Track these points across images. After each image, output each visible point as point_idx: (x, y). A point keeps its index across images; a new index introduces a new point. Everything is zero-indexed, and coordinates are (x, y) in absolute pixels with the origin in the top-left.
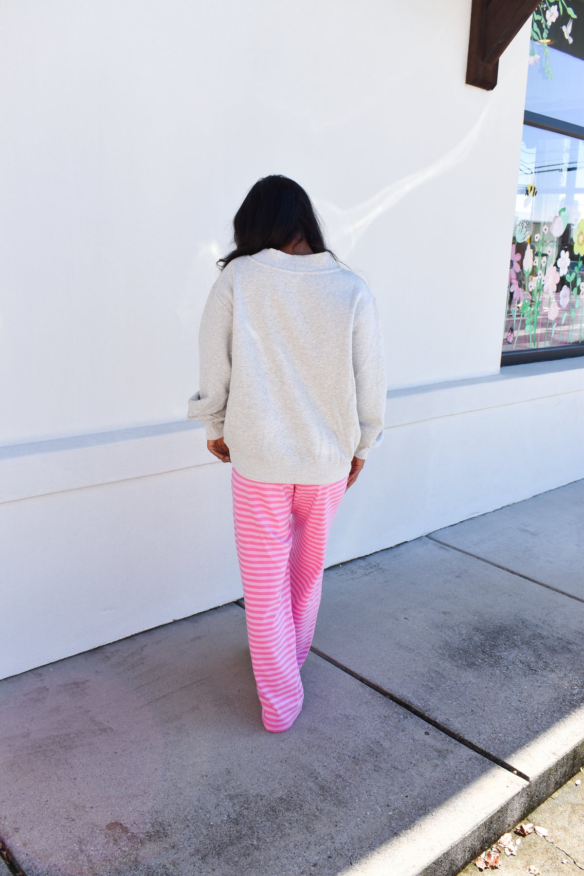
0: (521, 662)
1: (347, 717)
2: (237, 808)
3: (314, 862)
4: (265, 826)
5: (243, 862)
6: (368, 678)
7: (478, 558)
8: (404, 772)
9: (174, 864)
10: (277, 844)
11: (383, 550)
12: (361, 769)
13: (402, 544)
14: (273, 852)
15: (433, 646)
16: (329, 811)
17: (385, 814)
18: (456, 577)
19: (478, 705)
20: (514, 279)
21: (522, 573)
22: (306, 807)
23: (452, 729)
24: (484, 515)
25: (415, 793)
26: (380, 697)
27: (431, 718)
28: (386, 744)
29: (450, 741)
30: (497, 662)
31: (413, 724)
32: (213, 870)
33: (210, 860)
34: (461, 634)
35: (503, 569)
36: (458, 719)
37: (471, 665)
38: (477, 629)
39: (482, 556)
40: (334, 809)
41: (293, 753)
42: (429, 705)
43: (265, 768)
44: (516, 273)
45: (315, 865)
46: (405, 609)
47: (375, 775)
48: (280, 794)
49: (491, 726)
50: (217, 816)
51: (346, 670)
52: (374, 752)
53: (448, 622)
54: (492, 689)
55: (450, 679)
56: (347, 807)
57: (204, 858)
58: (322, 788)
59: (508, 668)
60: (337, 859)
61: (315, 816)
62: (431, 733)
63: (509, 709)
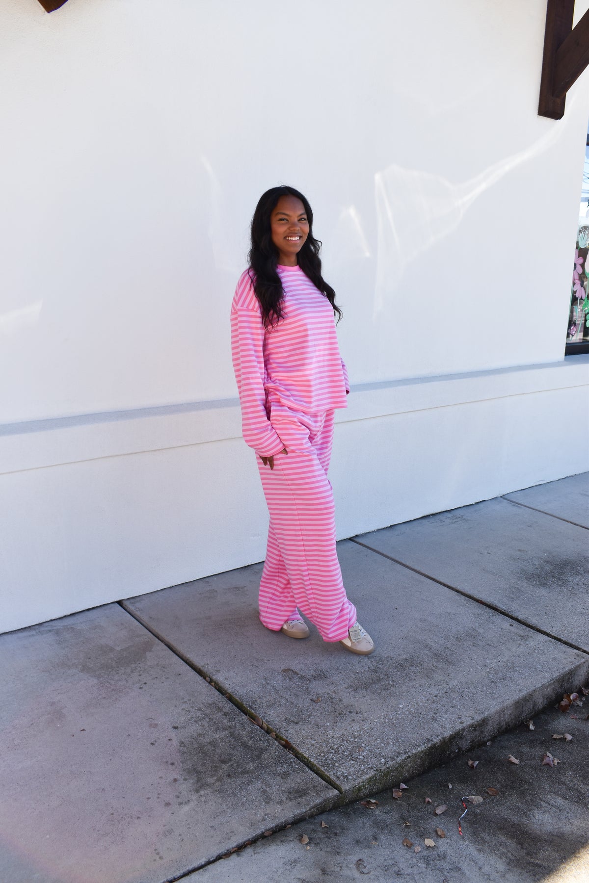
0: (583, 584)
1: (449, 614)
2: (374, 663)
3: (435, 694)
4: (396, 674)
5: (384, 693)
6: (462, 590)
7: (546, 514)
8: (496, 647)
9: (335, 692)
10: (407, 684)
11: (466, 506)
12: (463, 644)
13: (481, 502)
14: (404, 688)
15: (512, 571)
16: (443, 668)
17: (484, 670)
18: (528, 526)
19: (550, 610)
20: (577, 279)
21: (583, 525)
22: (425, 665)
23: (530, 623)
24: (550, 482)
25: (505, 660)
26: (473, 602)
27: (513, 616)
28: (481, 631)
29: (530, 631)
30: (565, 583)
31: (499, 618)
32: (364, 697)
33: (360, 691)
34: (534, 565)
35: (568, 522)
36: (536, 618)
37: (544, 585)
38: (548, 562)
39: (550, 512)
40: (446, 666)
41: (411, 634)
42: (511, 608)
43: (390, 642)
44: (579, 274)
45: (436, 696)
46: (487, 547)
47: (474, 648)
48: (405, 656)
49: (561, 623)
50: (360, 667)
51: (445, 585)
52: (472, 635)
53: (522, 557)
54: (561, 601)
55: (527, 593)
56: (456, 666)
57: (356, 690)
58: (435, 654)
59: (573, 587)
60: (452, 694)
61: (432, 670)
62: (514, 625)
63: (574, 613)
